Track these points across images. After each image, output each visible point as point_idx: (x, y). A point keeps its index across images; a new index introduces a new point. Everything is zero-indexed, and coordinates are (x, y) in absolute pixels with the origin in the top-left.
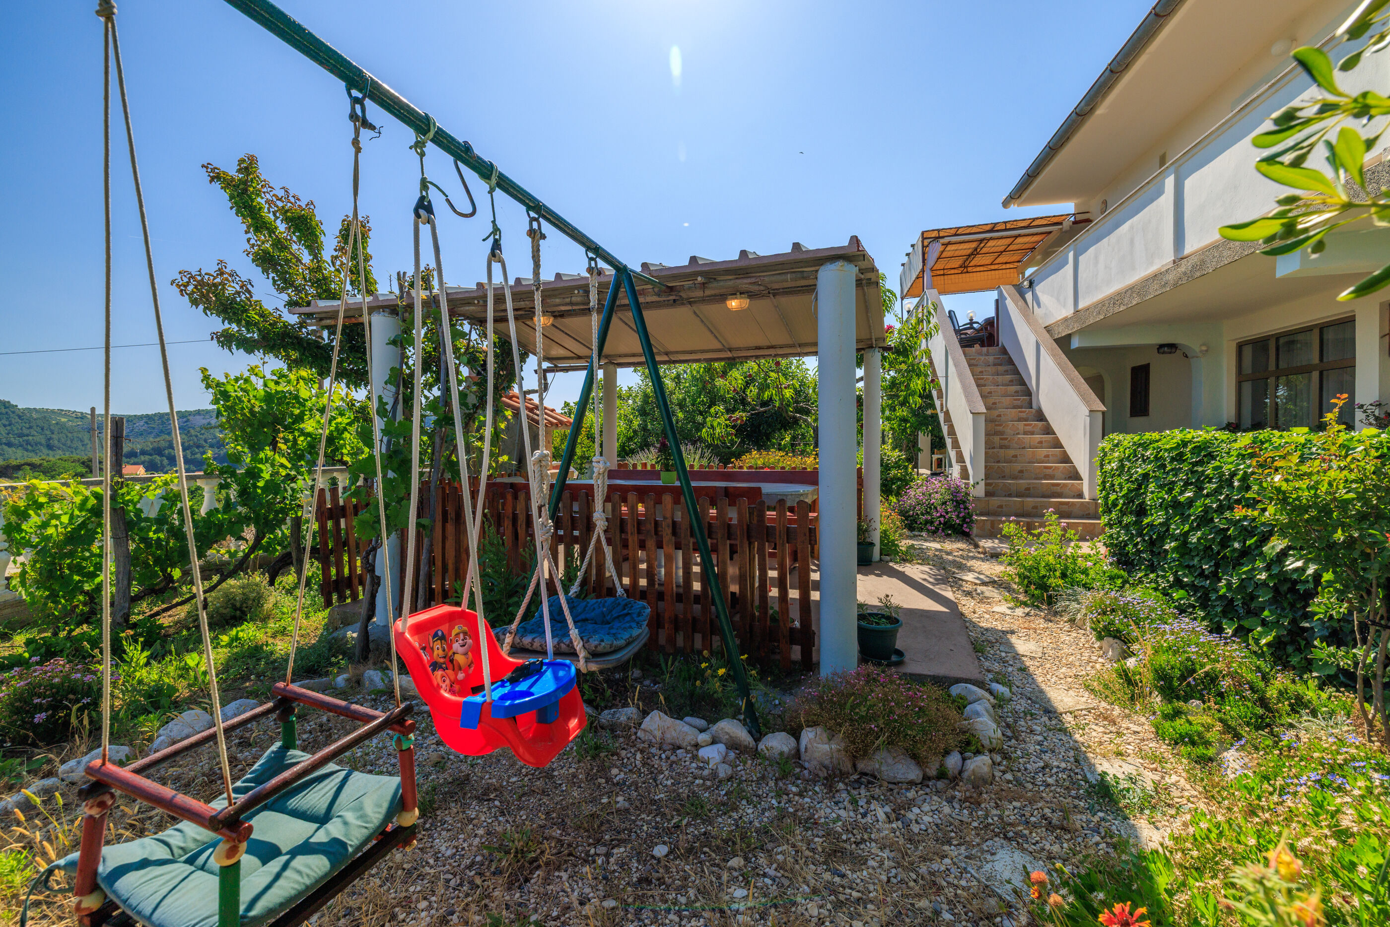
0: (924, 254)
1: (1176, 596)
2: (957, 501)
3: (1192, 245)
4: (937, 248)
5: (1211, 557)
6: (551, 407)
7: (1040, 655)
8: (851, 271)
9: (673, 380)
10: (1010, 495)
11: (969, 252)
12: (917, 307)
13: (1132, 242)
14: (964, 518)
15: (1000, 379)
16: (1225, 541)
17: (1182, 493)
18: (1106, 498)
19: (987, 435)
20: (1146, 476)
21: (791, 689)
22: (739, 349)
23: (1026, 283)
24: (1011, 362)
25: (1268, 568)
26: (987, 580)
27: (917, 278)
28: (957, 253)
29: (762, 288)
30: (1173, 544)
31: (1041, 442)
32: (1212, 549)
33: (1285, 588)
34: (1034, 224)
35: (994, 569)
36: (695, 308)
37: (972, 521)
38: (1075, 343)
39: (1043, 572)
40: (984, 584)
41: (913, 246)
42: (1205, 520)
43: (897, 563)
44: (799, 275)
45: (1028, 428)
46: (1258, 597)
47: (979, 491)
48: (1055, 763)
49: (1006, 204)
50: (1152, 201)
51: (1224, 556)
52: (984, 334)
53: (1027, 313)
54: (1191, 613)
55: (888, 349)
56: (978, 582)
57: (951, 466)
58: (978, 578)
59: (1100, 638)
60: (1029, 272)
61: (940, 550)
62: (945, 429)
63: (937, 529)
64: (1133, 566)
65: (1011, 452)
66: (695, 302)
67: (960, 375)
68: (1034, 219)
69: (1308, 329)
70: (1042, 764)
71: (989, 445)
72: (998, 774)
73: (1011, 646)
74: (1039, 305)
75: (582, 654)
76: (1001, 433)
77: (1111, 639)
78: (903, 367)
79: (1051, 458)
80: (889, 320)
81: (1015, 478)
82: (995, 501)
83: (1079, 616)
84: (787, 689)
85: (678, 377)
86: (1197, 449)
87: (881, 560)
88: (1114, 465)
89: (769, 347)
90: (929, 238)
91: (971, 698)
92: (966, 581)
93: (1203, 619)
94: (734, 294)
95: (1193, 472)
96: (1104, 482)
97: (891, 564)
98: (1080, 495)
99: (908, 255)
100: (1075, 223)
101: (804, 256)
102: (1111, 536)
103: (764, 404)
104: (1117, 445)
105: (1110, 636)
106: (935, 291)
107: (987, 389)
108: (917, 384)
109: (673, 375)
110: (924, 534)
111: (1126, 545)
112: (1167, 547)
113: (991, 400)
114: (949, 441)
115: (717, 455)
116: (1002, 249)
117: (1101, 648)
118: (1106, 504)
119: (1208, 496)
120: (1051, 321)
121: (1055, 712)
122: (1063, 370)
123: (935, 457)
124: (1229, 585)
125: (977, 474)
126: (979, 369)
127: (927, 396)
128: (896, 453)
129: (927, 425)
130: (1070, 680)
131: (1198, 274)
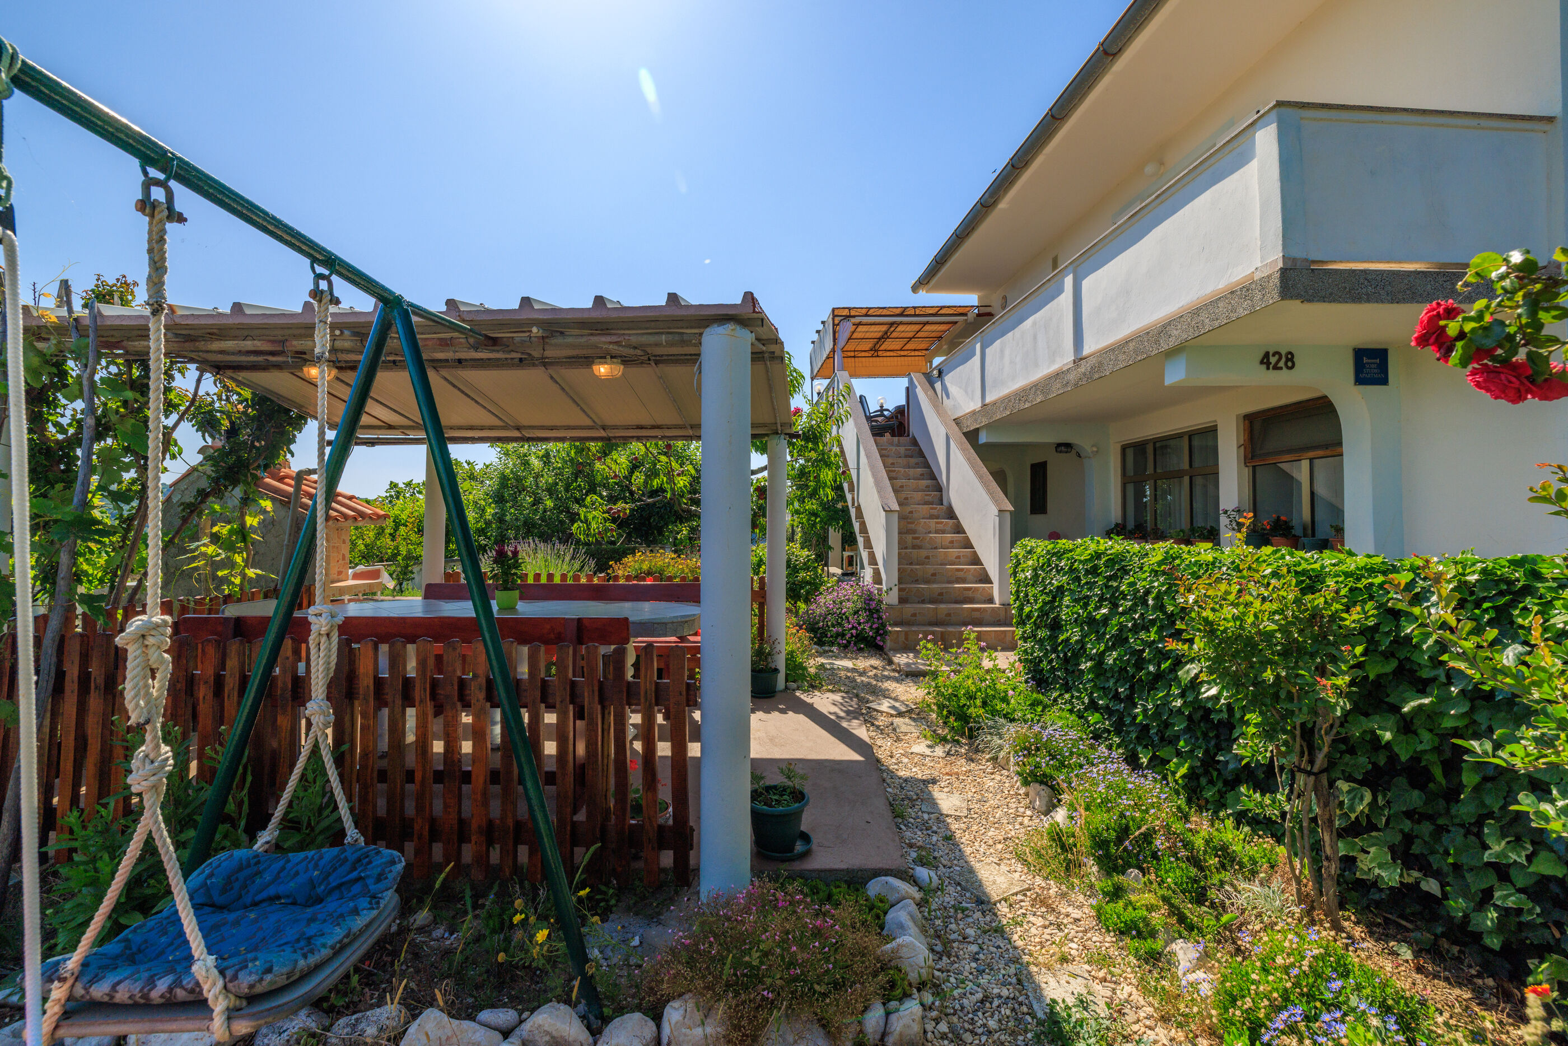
0: (834, 333)
1: (1092, 720)
2: (870, 610)
3: (1090, 347)
4: (847, 328)
5: (1126, 680)
6: (349, 493)
7: (965, 812)
8: (746, 338)
9: (540, 458)
10: (923, 602)
11: (879, 335)
12: (827, 389)
13: (1035, 338)
14: (878, 629)
15: (912, 472)
16: (1140, 663)
17: (1097, 608)
18: (1021, 609)
19: (900, 533)
20: (1060, 589)
21: (659, 914)
22: (615, 427)
23: (935, 372)
24: (921, 454)
25: (1182, 695)
26: (903, 709)
27: (828, 358)
28: (868, 335)
29: (639, 352)
30: (1089, 664)
31: (952, 542)
32: (1127, 672)
33: (1197, 716)
34: (942, 312)
35: (911, 693)
36: (551, 371)
37: (886, 633)
38: (983, 438)
39: (963, 702)
40: (900, 714)
41: (823, 323)
42: (1119, 640)
43: (805, 691)
44: (677, 338)
45: (940, 527)
46: (1174, 725)
47: (892, 598)
48: (996, 991)
49: (915, 289)
50: (1053, 298)
51: (1140, 678)
52: (894, 422)
53: (937, 405)
54: (1106, 739)
55: (796, 436)
56: (893, 712)
57: (862, 567)
58: (893, 707)
59: (1026, 783)
60: (937, 361)
61: (854, 670)
62: (856, 526)
63: (849, 642)
64: (1048, 684)
65: (923, 553)
66: (552, 364)
67: (872, 467)
68: (942, 307)
69: (1179, 436)
70: (979, 996)
71: (902, 545)
72: (930, 1026)
73: (933, 803)
74: (948, 397)
75: (219, 1006)
76: (914, 532)
77: (1037, 785)
78: (813, 455)
79: (962, 560)
80: (797, 401)
81: (927, 582)
82: (909, 609)
83: (1002, 754)
84: (654, 918)
85: (547, 455)
86: (1111, 562)
87: (786, 688)
88: (1029, 574)
89: (654, 427)
90: (840, 316)
91: (892, 898)
92: (882, 712)
93: (1119, 746)
94: (603, 357)
95: (1107, 587)
96: (1017, 591)
97: (798, 694)
98: (991, 601)
99: (818, 332)
100: (979, 315)
101: (683, 312)
102: (1025, 651)
103: (654, 493)
104: (1030, 552)
105: (1037, 781)
106: (846, 374)
107: (899, 482)
108: (827, 475)
109: (541, 453)
110: (835, 649)
111: (1041, 661)
112: (1083, 667)
113: (903, 495)
114: (860, 540)
115: (593, 556)
116: (911, 335)
117: (1027, 795)
118: (1020, 615)
119: (1122, 614)
120: (959, 414)
121: (989, 902)
122: (973, 466)
123: (846, 554)
124: (1145, 711)
125: (889, 579)
126: (890, 461)
127: (838, 488)
128: (805, 552)
129: (837, 520)
130: (1000, 847)
131: (1096, 376)
